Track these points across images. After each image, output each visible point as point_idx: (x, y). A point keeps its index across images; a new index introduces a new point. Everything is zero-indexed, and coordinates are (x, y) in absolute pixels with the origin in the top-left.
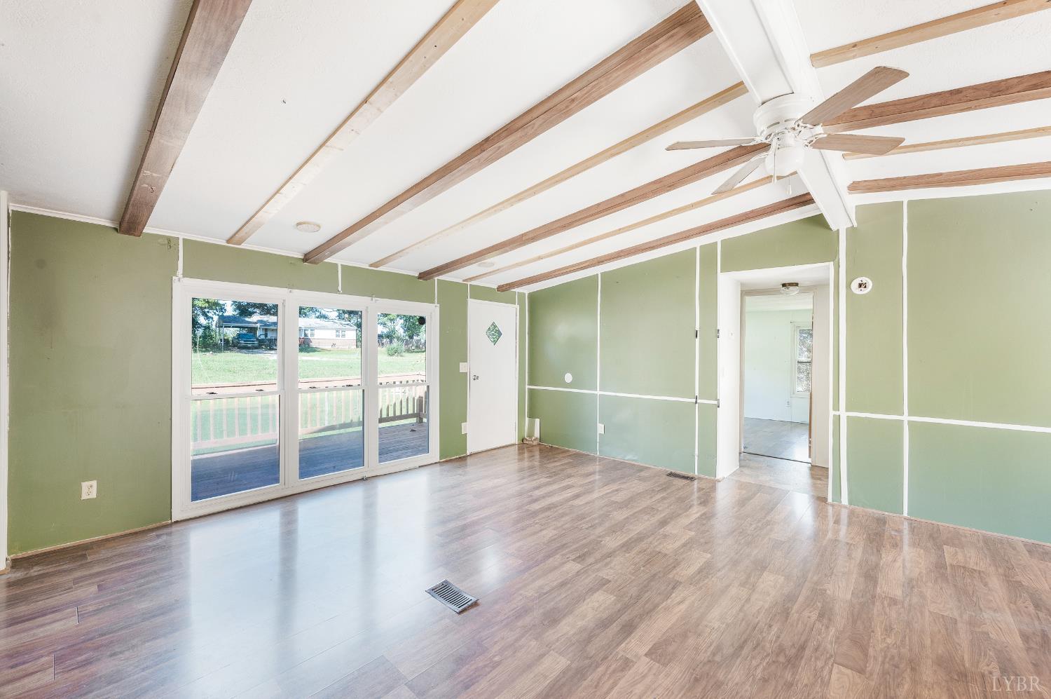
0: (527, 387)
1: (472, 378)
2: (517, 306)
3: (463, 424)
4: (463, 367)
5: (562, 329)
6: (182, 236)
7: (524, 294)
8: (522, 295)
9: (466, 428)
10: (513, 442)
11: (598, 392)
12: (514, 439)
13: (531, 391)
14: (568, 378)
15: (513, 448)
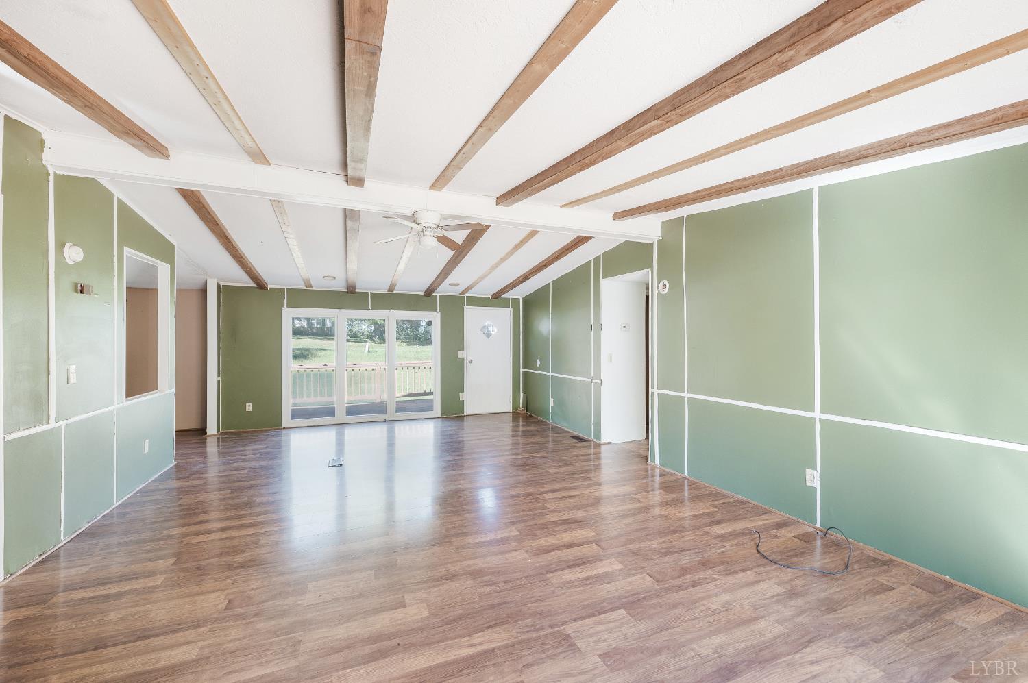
0: (522, 370)
1: (468, 362)
2: (511, 309)
3: (461, 394)
4: (460, 354)
5: (545, 325)
6: (286, 287)
7: (519, 299)
8: (515, 301)
9: (464, 396)
10: (507, 411)
11: (551, 374)
12: (508, 408)
13: (525, 373)
14: (538, 363)
15: (507, 415)
